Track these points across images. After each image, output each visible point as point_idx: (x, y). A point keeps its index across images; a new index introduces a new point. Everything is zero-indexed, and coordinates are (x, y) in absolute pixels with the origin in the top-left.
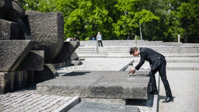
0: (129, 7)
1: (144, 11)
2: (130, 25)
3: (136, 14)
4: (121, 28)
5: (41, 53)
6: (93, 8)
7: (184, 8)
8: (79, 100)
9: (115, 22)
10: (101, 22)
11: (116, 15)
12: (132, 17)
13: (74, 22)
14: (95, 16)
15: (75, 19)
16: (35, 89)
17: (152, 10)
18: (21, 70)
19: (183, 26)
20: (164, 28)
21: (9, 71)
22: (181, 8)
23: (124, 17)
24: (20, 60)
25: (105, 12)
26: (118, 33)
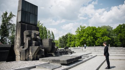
0: (100, 36)
1: (105, 37)
2: (101, 41)
3: (103, 38)
4: (98, 43)
5: (43, 50)
6: (88, 36)
7: (120, 35)
8: (49, 63)
9: (96, 41)
10: (91, 41)
11: (96, 38)
12: (101, 39)
13: (82, 41)
14: (89, 39)
15: (83, 40)
16: (39, 60)
17: (109, 37)
18: (39, 55)
19: (121, 41)
20: (114, 42)
21: (34, 55)
22: (119, 35)
23: (99, 39)
24: (37, 52)
25: (92, 38)
26: (97, 44)
